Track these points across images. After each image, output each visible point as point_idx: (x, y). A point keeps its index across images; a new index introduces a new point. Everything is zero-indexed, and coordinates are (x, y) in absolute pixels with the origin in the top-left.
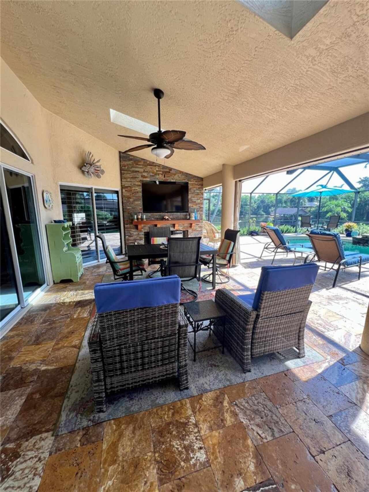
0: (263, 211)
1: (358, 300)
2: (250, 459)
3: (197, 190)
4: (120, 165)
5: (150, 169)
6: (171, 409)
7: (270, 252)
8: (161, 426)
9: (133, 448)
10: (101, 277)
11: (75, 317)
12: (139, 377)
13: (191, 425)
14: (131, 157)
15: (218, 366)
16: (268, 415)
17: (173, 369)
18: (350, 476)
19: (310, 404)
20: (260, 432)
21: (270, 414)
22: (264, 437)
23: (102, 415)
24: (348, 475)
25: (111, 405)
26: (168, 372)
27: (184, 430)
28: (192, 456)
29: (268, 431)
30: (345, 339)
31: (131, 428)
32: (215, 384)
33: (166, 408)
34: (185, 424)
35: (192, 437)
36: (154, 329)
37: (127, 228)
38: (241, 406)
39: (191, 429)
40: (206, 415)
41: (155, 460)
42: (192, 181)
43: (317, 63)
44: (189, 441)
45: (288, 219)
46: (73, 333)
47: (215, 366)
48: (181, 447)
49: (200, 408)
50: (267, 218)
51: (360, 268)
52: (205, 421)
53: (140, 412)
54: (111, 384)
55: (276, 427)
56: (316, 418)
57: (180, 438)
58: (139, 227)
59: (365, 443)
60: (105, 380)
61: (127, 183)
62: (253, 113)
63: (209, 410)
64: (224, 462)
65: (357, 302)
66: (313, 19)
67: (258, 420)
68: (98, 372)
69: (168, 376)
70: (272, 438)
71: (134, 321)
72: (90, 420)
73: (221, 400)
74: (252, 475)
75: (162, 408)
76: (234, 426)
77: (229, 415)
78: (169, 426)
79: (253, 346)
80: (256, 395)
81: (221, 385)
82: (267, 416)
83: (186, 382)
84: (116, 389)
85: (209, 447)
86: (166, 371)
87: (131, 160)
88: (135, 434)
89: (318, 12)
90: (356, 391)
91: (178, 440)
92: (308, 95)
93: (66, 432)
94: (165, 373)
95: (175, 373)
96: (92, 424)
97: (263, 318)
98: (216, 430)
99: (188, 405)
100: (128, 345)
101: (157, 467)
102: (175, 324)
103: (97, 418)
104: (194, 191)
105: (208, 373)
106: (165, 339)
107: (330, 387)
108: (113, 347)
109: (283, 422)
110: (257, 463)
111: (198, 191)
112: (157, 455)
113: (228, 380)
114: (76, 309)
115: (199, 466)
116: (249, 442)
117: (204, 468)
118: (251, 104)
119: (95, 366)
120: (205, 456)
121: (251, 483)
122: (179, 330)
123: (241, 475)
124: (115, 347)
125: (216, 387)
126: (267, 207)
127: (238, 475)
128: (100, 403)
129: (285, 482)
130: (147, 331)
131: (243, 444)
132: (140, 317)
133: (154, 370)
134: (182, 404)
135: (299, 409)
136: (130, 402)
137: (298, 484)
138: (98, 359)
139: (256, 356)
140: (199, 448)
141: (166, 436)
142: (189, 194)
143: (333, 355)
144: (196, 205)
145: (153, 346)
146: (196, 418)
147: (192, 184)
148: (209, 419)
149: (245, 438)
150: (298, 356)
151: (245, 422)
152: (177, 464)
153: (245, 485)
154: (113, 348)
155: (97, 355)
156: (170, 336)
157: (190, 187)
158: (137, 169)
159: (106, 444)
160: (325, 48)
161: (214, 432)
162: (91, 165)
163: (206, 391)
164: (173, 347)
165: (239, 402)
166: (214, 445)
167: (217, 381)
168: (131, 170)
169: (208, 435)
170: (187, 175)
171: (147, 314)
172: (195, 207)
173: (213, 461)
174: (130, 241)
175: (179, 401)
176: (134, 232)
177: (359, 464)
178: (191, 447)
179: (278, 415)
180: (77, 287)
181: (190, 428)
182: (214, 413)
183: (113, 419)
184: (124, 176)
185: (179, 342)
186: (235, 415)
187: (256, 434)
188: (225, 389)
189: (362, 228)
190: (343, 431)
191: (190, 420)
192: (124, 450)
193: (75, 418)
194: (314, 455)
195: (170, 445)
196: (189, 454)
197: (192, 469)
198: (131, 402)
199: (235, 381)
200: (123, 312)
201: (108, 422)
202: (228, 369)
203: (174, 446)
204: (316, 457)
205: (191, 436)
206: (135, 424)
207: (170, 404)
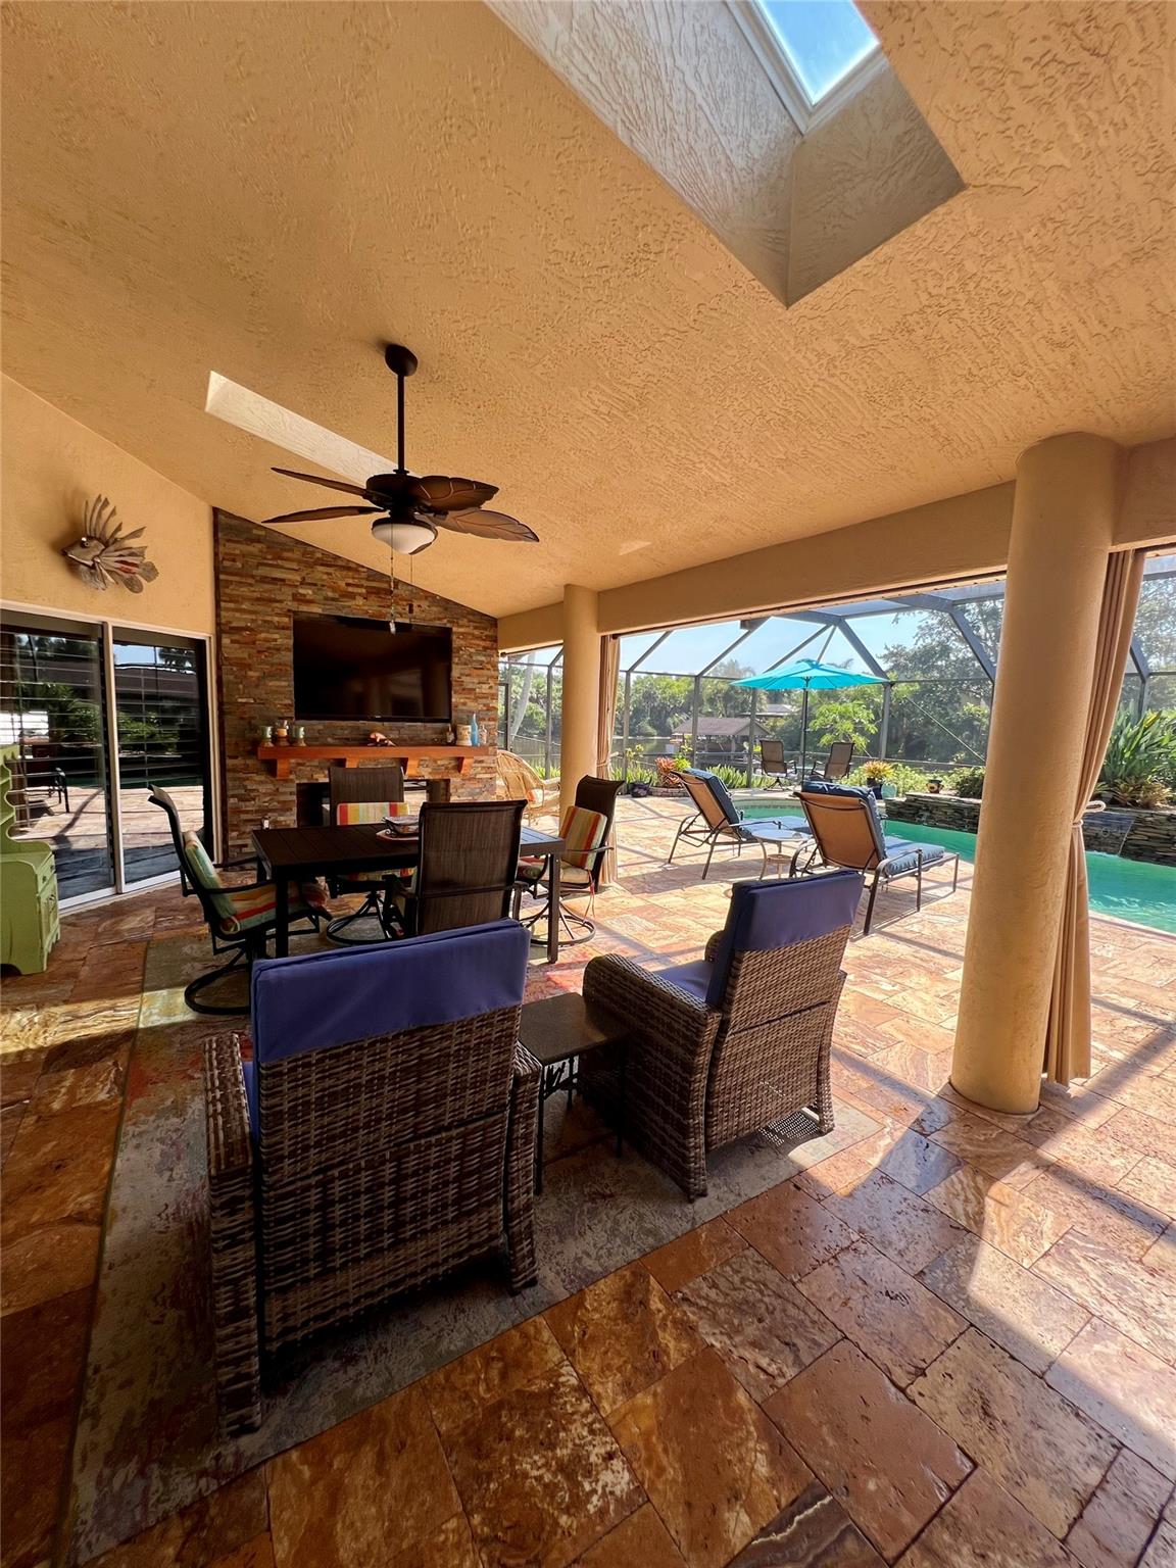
0: (650, 723)
1: (924, 964)
2: (751, 1444)
3: (478, 653)
4: (216, 554)
5: (325, 577)
6: (493, 1358)
7: (698, 843)
8: (469, 1423)
9: (391, 1521)
10: (140, 948)
11: (56, 1106)
12: (384, 1274)
13: (566, 1394)
14: (255, 531)
15: (611, 1196)
16: (774, 1309)
17: (489, 1228)
18: (989, 1416)
19: (869, 1253)
20: (764, 1362)
21: (777, 1302)
22: (776, 1372)
23: (246, 1442)
24: (986, 1413)
25: (279, 1400)
26: (475, 1239)
27: (549, 1415)
28: (587, 1487)
29: (782, 1352)
30: (916, 1068)
31: (368, 1456)
32: (613, 1251)
33: (477, 1359)
34: (551, 1394)
35: (578, 1430)
36: (439, 1098)
37: (234, 770)
38: (698, 1301)
39: (568, 1407)
40: (606, 1353)
41: (474, 1537)
42: (462, 626)
43: (838, 372)
44: (570, 1445)
45: (720, 750)
46: (58, 1167)
47: (604, 1197)
48: (548, 1470)
49: (585, 1333)
50: (662, 744)
51: (919, 879)
52: (605, 1369)
53: (392, 1394)
54: (284, 1319)
55: (799, 1335)
56: (890, 1287)
57: (542, 1444)
58: (281, 766)
59: (1004, 1323)
60: (260, 1308)
61: (238, 615)
62: (673, 460)
63: (612, 1333)
64: (686, 1476)
65: (925, 968)
66: (838, 278)
67: (752, 1330)
68: (235, 1282)
69: (475, 1252)
70: (797, 1370)
71: (383, 1077)
72: (203, 1473)
73: (640, 1296)
74: (767, 1487)
75: (462, 1363)
76: (691, 1362)
77: (671, 1335)
78: (500, 1417)
79: (712, 1116)
80: (734, 1260)
81: (631, 1252)
82: (772, 1313)
83: (528, 1261)
84: (299, 1335)
85: (633, 1446)
86: (470, 1237)
87: (258, 540)
88: (388, 1477)
89: (851, 265)
90: (962, 1198)
91: (536, 1453)
92: (812, 441)
93: (112, 1544)
94: (465, 1244)
95: (496, 1237)
96: (214, 1486)
97: (736, 1029)
98: (644, 1388)
99: (546, 1335)
100: (351, 1166)
101: (485, 1558)
102: (506, 1074)
103: (230, 1460)
104: (470, 656)
105: (587, 1222)
106: (471, 1127)
107: (905, 1199)
108: (302, 1179)
109: (816, 1318)
110: (773, 1451)
111: (483, 659)
112: (477, 1519)
113: (649, 1232)
114: (55, 1077)
115: (614, 1511)
116: (741, 1397)
117: (632, 1513)
118: (672, 438)
119: (227, 1262)
120: (626, 1476)
121: (769, 1512)
122: (513, 1093)
123: (737, 1499)
124: (308, 1177)
125: (618, 1260)
126: (660, 712)
127: (729, 1501)
128: (242, 1399)
129: (852, 1479)
130: (418, 1106)
131: (727, 1406)
132: (403, 1062)
133: (432, 1239)
134: (525, 1335)
135: (846, 1273)
136: (346, 1372)
137: (881, 1475)
138: (242, 1232)
139: (718, 1145)
140: (604, 1459)
141: (496, 1450)
142: (454, 666)
143: (898, 1112)
144: (476, 699)
145: (434, 1153)
146: (578, 1367)
147: (462, 634)
148: (617, 1362)
149: (728, 1391)
150: (819, 1130)
151: (718, 1345)
152: (548, 1528)
153: (753, 1523)
154: (299, 1184)
155: (240, 1218)
156: (488, 1114)
157: (456, 642)
158: (278, 574)
159: (286, 1539)
160: (858, 343)
161: (639, 1395)
162: (107, 545)
163: (592, 1279)
164: (493, 1152)
165: (692, 1290)
166: (646, 1436)
167: (618, 1241)
168: (255, 572)
169: (623, 1411)
170: (447, 605)
171: (423, 1051)
172: (471, 705)
173: (652, 1482)
174: (244, 817)
175: (516, 1326)
176: (260, 784)
177: (1001, 1378)
178: (580, 1461)
179: (798, 1302)
180: (39, 993)
181: (566, 1402)
182: (628, 1338)
183: (296, 1446)
184: (227, 591)
185: (511, 1131)
186: (687, 1330)
187: (752, 1369)
188: (644, 1260)
189: (902, 776)
190: (954, 1305)
191: (562, 1379)
192: (357, 1538)
193: (140, 1484)
194: (903, 1385)
195: (514, 1475)
196: (579, 1485)
197: (598, 1528)
198: (352, 1371)
199: (670, 1229)
200: (348, 1052)
201: (279, 1461)
202: (643, 1199)
203: (525, 1475)
204: (908, 1391)
205: (573, 1428)
206: (382, 1442)
207: (488, 1346)
